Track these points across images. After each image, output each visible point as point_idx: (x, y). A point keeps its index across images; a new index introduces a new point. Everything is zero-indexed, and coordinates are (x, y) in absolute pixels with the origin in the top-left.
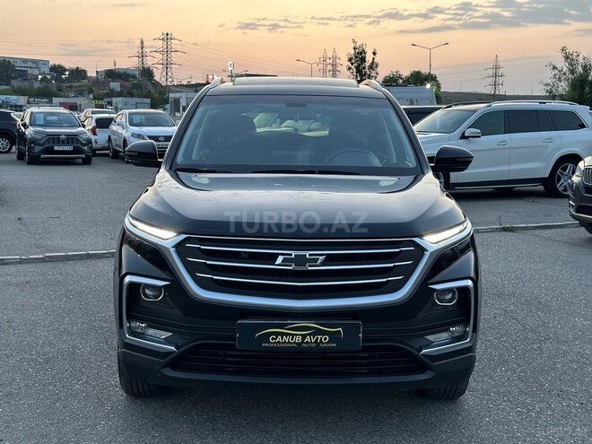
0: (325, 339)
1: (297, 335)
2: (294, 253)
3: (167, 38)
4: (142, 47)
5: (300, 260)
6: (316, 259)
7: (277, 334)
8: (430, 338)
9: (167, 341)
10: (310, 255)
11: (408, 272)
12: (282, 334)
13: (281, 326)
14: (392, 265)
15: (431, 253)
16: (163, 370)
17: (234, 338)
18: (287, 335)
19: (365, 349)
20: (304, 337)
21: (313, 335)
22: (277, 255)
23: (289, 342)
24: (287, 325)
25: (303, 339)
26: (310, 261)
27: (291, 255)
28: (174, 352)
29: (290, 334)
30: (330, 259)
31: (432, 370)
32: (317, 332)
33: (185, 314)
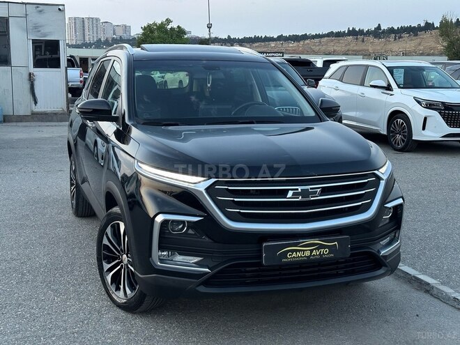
0: (326, 251)
1: (306, 250)
2: (300, 189)
5: (305, 193)
6: (316, 191)
9: (199, 264)
12: (296, 251)
13: (296, 245)
16: (198, 288)
18: (299, 251)
19: (352, 255)
21: (318, 249)
23: (301, 256)
24: (300, 243)
25: (311, 253)
26: (311, 193)
27: (297, 189)
28: (207, 273)
29: (301, 250)
32: (320, 247)
33: (215, 242)
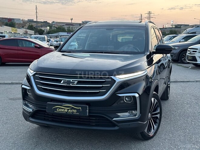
1: (66, 109)
3: (150, 13)
4: (141, 17)
5: (69, 82)
6: (74, 82)
7: (59, 108)
8: (119, 114)
10: (72, 80)
11: (108, 89)
12: (61, 108)
14: (101, 86)
15: (118, 82)
17: (46, 108)
20: (68, 110)
21: (71, 109)
22: (61, 80)
23: (63, 111)
26: (72, 83)
27: (66, 80)
30: (79, 82)
31: (117, 126)
32: (73, 108)
